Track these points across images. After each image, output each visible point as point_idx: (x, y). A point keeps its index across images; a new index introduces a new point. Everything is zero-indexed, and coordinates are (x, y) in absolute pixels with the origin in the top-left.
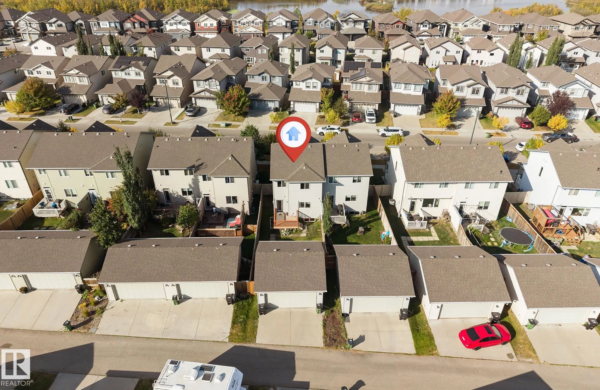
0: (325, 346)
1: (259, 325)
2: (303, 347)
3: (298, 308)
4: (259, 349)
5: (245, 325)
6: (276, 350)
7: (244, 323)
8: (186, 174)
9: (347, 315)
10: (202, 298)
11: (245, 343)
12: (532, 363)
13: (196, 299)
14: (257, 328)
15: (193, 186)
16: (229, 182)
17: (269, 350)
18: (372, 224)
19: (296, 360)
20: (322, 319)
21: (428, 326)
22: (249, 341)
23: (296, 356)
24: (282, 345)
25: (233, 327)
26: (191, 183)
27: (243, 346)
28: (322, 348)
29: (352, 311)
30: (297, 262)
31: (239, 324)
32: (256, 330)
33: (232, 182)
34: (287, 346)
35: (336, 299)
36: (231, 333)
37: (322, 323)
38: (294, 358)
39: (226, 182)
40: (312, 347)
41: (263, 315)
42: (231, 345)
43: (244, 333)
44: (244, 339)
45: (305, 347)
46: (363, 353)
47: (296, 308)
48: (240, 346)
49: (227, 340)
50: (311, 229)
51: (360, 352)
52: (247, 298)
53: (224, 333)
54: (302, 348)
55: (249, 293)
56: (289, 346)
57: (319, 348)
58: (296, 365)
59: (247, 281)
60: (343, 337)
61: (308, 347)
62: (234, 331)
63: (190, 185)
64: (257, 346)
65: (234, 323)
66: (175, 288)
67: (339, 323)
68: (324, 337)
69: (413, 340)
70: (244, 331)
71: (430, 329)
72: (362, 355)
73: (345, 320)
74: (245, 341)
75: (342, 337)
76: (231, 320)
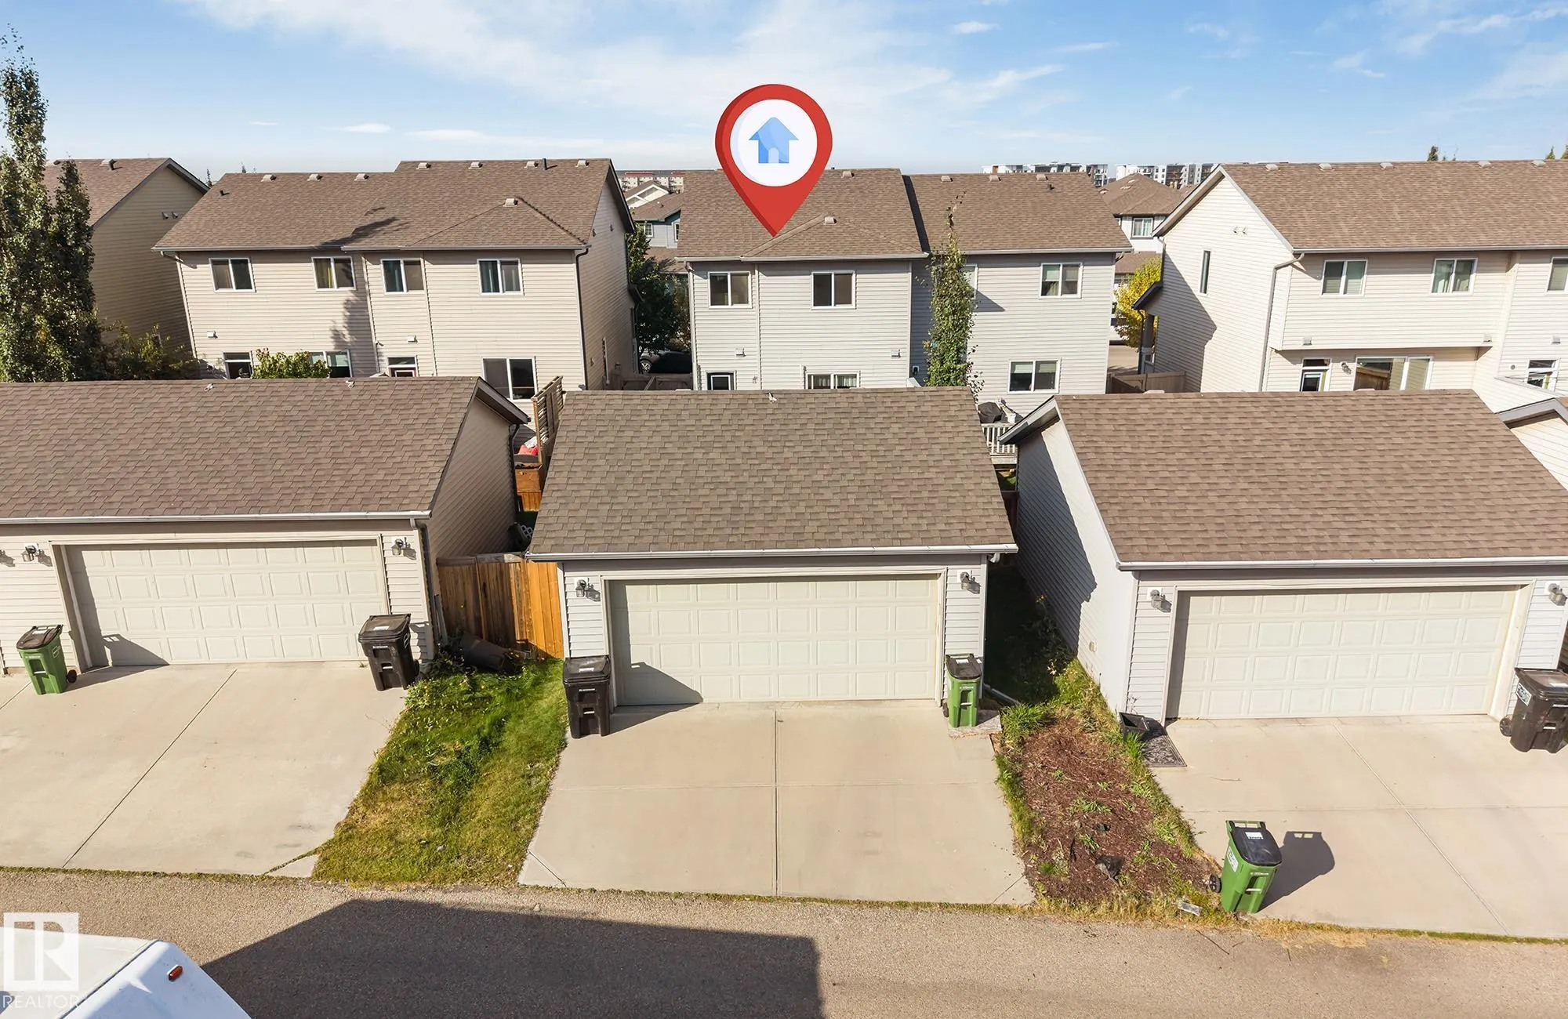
0: (1049, 893)
1: (556, 784)
2: (875, 905)
3: (826, 703)
4: (533, 922)
5: (462, 785)
7: (457, 776)
8: (323, 283)
9: (1155, 730)
10: (229, 665)
11: (436, 884)
13: (188, 667)
14: (543, 798)
15: (348, 338)
16: (497, 290)
17: (609, 924)
19: (826, 990)
20: (990, 751)
22: (469, 875)
23: (825, 968)
24: (716, 897)
25: (370, 795)
26: (341, 325)
27: (417, 905)
28: (1027, 913)
29: (1183, 711)
30: (811, 426)
31: (423, 786)
32: (536, 814)
33: (509, 288)
34: (754, 898)
35: (1060, 669)
36: (348, 831)
37: (995, 771)
39: (485, 289)
40: (944, 906)
41: (594, 739)
42: (326, 900)
43: (442, 824)
44: (434, 862)
45: (890, 905)
46: (1358, 942)
47: (809, 703)
48: (390, 903)
49: (307, 867)
51: (1336, 940)
52: (511, 668)
53: (296, 826)
54: (868, 912)
55: (527, 646)
56: (769, 899)
57: (1005, 909)
59: (509, 557)
60: (1163, 844)
61: (917, 905)
62: (376, 820)
63: (337, 336)
64: (525, 903)
65: (386, 773)
66: (50, 575)
67: (1109, 772)
68: (1027, 848)
70: (446, 820)
72: (1358, 958)
73: (1145, 756)
74: (437, 872)
75: (1159, 847)
76: (373, 761)
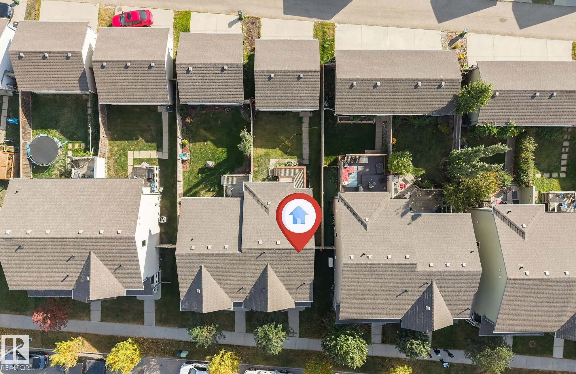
0: (260, 19)
4: (311, 17)
6: (298, 16)
7: (325, 40)
11: (322, 23)
12: (106, 5)
18: (196, 181)
19: (283, 8)
21: (174, 35)
22: (319, 24)
23: (283, 10)
25: (334, 36)
27: (323, 20)
28: (262, 17)
31: (329, 39)
38: (284, 9)
42: (332, 20)
43: (324, 31)
44: (323, 25)
48: (326, 20)
49: (336, 25)
50: (265, 171)
53: (340, 31)
54: (278, 18)
56: (288, 19)
57: (264, 18)
58: (283, 4)
60: (246, 26)
62: (332, 32)
64: (312, 20)
65: (333, 40)
69: (191, 23)
71: (174, 33)
76: (335, 41)
